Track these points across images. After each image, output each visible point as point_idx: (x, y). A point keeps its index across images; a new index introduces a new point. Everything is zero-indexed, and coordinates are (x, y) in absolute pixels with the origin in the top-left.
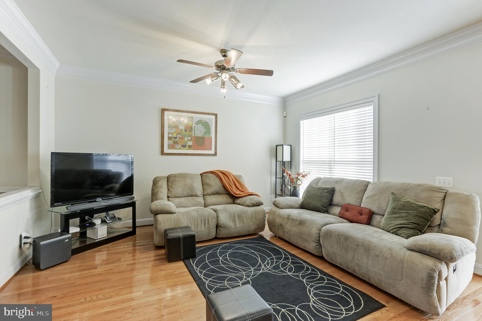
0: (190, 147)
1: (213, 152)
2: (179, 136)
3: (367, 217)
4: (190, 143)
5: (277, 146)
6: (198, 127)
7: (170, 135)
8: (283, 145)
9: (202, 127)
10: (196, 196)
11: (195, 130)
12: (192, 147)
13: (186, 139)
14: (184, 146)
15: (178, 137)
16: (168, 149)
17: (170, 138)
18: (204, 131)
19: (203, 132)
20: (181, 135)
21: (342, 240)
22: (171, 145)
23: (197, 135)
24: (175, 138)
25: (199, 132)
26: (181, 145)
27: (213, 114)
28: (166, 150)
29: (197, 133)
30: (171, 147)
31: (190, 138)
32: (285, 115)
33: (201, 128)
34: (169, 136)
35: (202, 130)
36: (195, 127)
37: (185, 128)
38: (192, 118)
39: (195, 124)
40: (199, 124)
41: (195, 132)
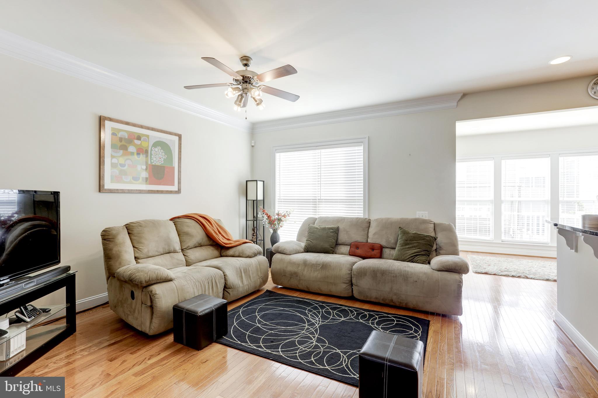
0: (145, 180)
1: (175, 188)
2: (129, 162)
3: (379, 251)
4: (146, 174)
5: (247, 181)
6: (156, 152)
8: (257, 181)
9: (162, 151)
10: (175, 252)
11: (151, 154)
12: (148, 181)
13: (139, 168)
14: (136, 179)
15: (127, 165)
16: (111, 183)
17: (114, 166)
18: (164, 157)
19: (163, 159)
20: (132, 161)
21: (379, 275)
22: (117, 176)
23: (155, 162)
24: (122, 165)
25: (157, 159)
26: (131, 177)
27: (176, 135)
28: (108, 185)
29: (155, 159)
30: (115, 179)
31: (144, 167)
32: (253, 145)
33: (161, 153)
34: (112, 162)
35: (162, 156)
36: (151, 150)
37: (137, 151)
38: (148, 136)
39: (152, 147)
40: (157, 147)
41: (152, 158)
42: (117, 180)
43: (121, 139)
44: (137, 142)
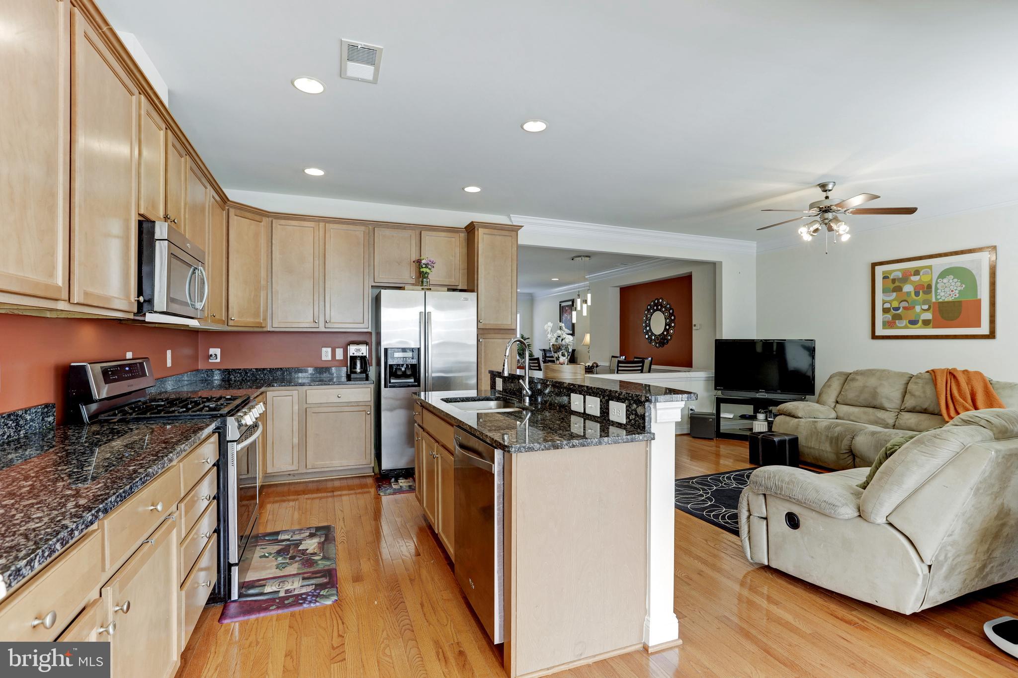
0: (926, 323)
1: (984, 330)
2: (904, 304)
4: (928, 316)
6: (945, 284)
7: (887, 305)
9: (956, 280)
11: (937, 289)
12: (930, 323)
13: (918, 309)
14: (913, 322)
15: (901, 307)
16: (883, 329)
17: (886, 311)
18: (959, 288)
19: (957, 292)
20: (908, 303)
22: (888, 322)
23: (943, 298)
24: (897, 309)
25: (948, 293)
26: (907, 321)
27: (982, 250)
28: (879, 331)
29: (942, 294)
30: (887, 325)
31: (926, 307)
33: (953, 284)
34: (884, 307)
35: (955, 288)
36: (937, 283)
37: (915, 289)
38: (930, 267)
39: (938, 278)
40: (947, 277)
41: (938, 294)
42: (889, 325)
43: (894, 281)
44: (915, 278)
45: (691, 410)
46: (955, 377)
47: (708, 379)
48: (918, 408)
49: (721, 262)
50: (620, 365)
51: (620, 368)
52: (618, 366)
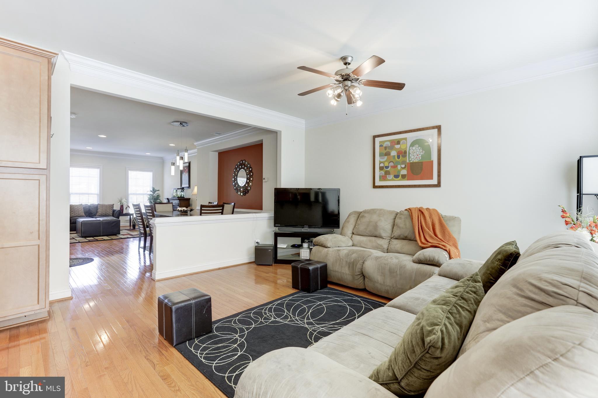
0: (404, 177)
1: (435, 181)
2: (392, 164)
4: (404, 172)
6: (414, 150)
7: (382, 165)
9: (419, 148)
11: (409, 154)
12: (406, 177)
13: (399, 167)
14: (396, 176)
15: (390, 166)
16: (379, 181)
17: (381, 168)
18: (421, 153)
19: (420, 156)
20: (394, 163)
22: (383, 176)
23: (413, 160)
24: (387, 167)
25: (416, 156)
26: (393, 175)
27: (433, 128)
28: (378, 183)
29: (412, 157)
30: (383, 178)
31: (403, 166)
33: (418, 150)
34: (380, 166)
35: (419, 153)
36: (409, 150)
37: (397, 154)
38: (405, 139)
39: (410, 147)
40: (415, 146)
41: (410, 157)
42: (383, 179)
43: (386, 148)
44: (397, 146)
45: (257, 243)
46: (422, 212)
47: (269, 218)
48: (402, 236)
49: (281, 131)
50: (203, 208)
51: (203, 211)
52: (201, 210)
